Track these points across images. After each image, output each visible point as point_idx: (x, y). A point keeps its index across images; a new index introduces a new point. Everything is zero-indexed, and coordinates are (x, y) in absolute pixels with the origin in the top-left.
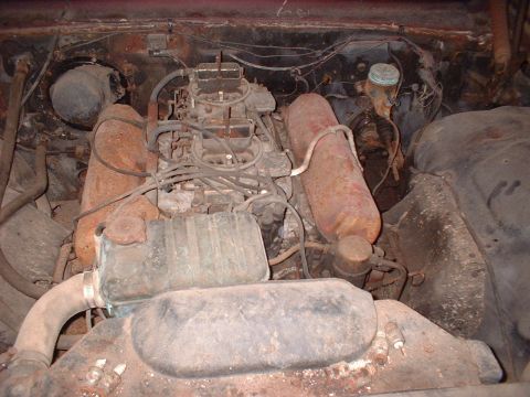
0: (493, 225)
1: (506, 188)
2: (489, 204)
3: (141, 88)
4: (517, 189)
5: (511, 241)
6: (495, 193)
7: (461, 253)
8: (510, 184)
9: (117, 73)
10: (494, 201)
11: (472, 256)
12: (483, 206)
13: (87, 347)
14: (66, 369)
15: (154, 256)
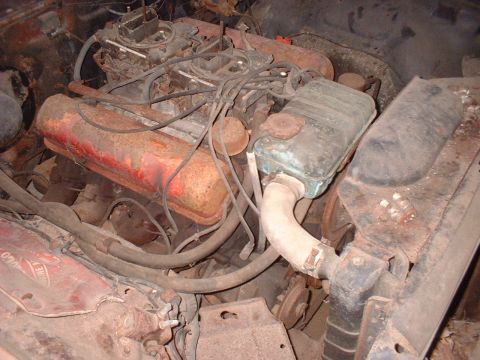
0: (366, 41)
1: (356, 16)
2: (352, 31)
3: (41, 80)
4: (363, 12)
5: (384, 43)
6: (351, 22)
7: (368, 65)
8: (356, 11)
9: (17, 73)
10: (354, 27)
11: (375, 63)
12: (349, 34)
13: (356, 207)
14: (368, 225)
15: (321, 129)
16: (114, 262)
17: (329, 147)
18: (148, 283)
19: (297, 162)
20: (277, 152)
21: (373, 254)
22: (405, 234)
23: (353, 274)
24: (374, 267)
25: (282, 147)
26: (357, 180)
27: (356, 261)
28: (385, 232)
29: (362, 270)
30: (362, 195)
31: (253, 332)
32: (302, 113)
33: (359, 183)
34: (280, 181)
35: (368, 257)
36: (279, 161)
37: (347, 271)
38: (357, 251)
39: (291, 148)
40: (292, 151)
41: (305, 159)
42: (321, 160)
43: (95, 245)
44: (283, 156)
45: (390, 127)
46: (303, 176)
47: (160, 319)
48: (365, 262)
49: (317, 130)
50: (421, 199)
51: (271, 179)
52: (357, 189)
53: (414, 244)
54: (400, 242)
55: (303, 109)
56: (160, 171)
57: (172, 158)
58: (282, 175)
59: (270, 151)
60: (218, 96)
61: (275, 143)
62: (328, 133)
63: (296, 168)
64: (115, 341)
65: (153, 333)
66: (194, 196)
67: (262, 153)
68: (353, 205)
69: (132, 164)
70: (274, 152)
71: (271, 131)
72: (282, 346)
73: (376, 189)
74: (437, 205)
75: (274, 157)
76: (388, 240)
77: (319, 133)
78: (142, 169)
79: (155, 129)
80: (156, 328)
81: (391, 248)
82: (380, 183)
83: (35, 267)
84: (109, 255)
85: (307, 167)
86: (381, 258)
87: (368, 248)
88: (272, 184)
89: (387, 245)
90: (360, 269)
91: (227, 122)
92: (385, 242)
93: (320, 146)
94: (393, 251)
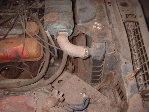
13: (87, 31)
14: (94, 35)
15: (63, 13)
16: (24, 88)
17: (69, 18)
18: (40, 88)
19: (63, 27)
20: (55, 27)
21: (101, 42)
22: (105, 33)
23: (99, 51)
24: (103, 46)
25: (56, 24)
26: (81, 24)
27: (98, 47)
28: (100, 35)
29: (101, 48)
30: (86, 27)
31: (69, 81)
32: (53, 10)
33: (83, 24)
34: (61, 35)
35: (100, 44)
36: (57, 29)
37: (97, 51)
38: (96, 44)
39: (59, 23)
40: (60, 24)
41: (65, 24)
42: (70, 22)
43: (14, 87)
44: (58, 27)
45: (81, 3)
46: (67, 30)
47: (57, 96)
48: (100, 46)
49: (62, 14)
50: (101, 20)
51: (57, 35)
52: (83, 26)
53: (109, 34)
54: (105, 35)
55: (52, 9)
56: (16, 52)
57: (18, 45)
58: (60, 33)
59: (53, 27)
60: (21, 17)
61: (53, 24)
62: (66, 13)
63: (64, 29)
64: (49, 110)
65: (58, 101)
66: (33, 53)
67: (50, 29)
68: (86, 31)
69: (4, 54)
70: (54, 27)
71: (51, 21)
72: (79, 80)
73: (88, 24)
74: (105, 20)
75: (55, 29)
76: (102, 36)
77: (63, 14)
78: (9, 54)
79: (4, 38)
80: (58, 99)
81: (104, 38)
82: (88, 21)
83: (4, 107)
84: (21, 87)
85: (67, 27)
86: (103, 42)
87: (99, 41)
88: (59, 37)
89: (103, 38)
90: (100, 48)
91: (30, 24)
92: (102, 38)
93: (66, 18)
94: (105, 39)
